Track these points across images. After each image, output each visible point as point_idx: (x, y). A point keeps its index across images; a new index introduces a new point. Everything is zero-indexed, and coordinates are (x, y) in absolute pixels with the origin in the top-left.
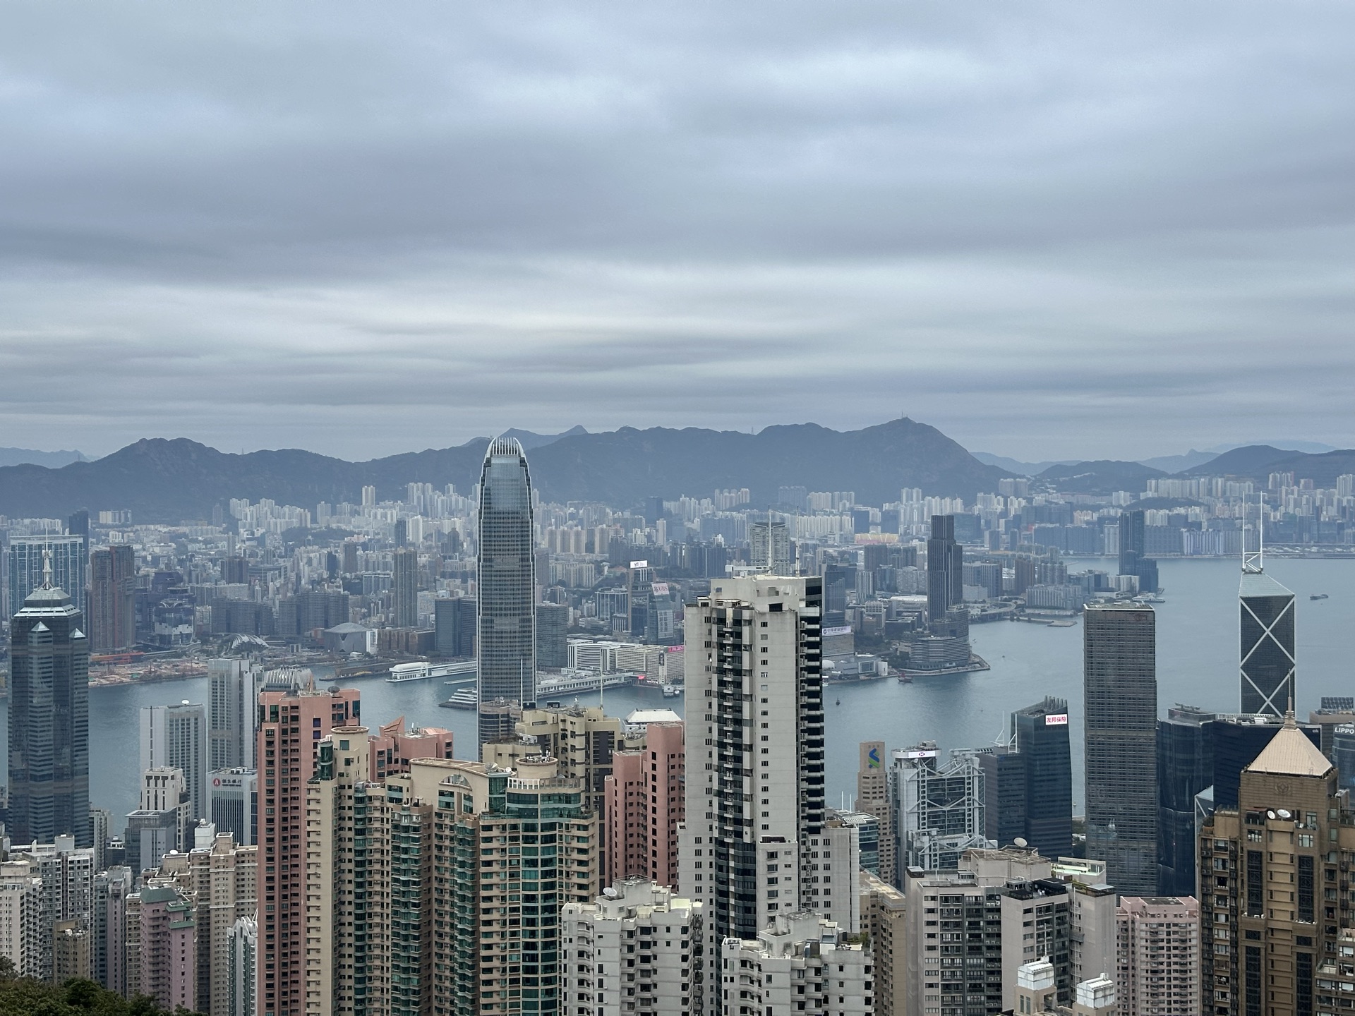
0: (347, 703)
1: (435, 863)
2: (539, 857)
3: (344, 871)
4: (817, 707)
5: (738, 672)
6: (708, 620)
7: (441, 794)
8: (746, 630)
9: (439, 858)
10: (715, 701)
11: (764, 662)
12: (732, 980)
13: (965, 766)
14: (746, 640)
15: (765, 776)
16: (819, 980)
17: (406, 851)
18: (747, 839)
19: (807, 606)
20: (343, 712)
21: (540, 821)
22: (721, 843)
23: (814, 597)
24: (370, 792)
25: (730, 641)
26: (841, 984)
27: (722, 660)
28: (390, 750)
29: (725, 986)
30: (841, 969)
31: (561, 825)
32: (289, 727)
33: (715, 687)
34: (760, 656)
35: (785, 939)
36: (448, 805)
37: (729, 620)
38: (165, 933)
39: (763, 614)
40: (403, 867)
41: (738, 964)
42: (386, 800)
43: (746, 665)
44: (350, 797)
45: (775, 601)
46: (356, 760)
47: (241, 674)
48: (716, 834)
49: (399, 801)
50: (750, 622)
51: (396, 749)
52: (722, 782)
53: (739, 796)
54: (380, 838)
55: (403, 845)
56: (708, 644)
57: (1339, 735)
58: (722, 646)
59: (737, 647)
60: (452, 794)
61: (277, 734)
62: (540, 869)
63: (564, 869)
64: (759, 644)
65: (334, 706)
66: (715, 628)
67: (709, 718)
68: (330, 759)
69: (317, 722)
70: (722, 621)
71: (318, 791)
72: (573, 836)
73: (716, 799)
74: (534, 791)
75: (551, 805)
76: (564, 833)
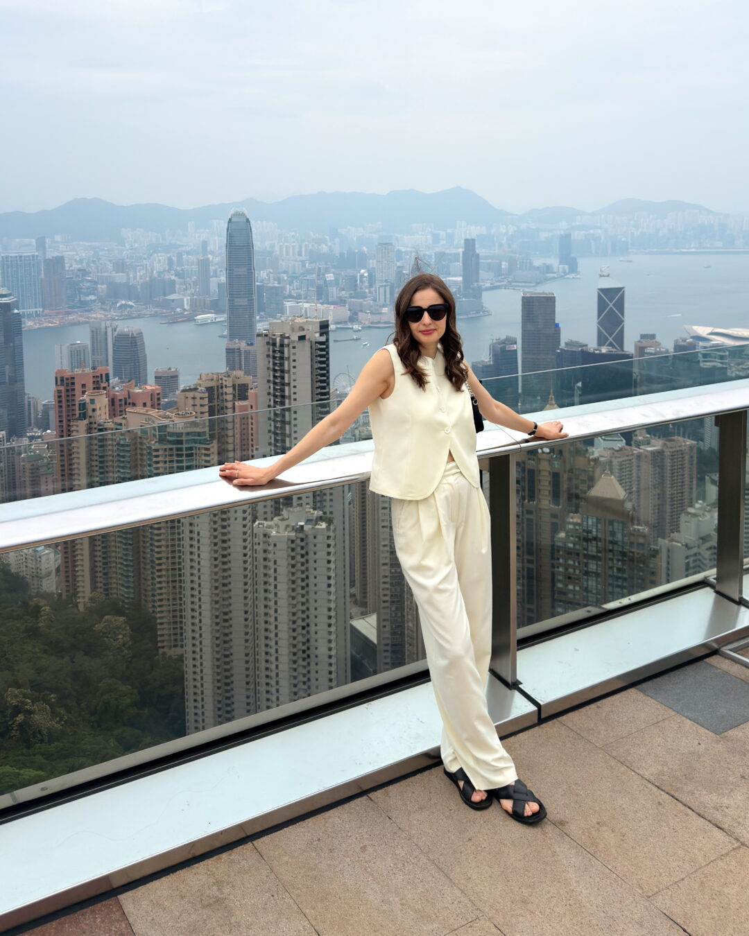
0: (101, 375)
1: (139, 462)
2: (185, 464)
3: (93, 466)
4: (324, 388)
5: (283, 371)
6: (268, 343)
8: (286, 349)
9: (141, 460)
10: (272, 385)
11: (294, 367)
12: (259, 544)
14: (286, 355)
15: (295, 425)
16: (303, 544)
17: (123, 457)
19: (320, 335)
20: (99, 379)
21: (184, 446)
23: (324, 330)
24: (107, 425)
25: (278, 355)
26: (315, 545)
27: (275, 364)
28: (125, 399)
29: (255, 547)
30: (315, 537)
31: (196, 448)
32: (70, 388)
33: (272, 378)
34: (293, 364)
35: (286, 523)
36: (145, 433)
37: (278, 344)
38: (37, 476)
39: (293, 342)
40: (122, 465)
41: (262, 536)
42: (114, 430)
43: (286, 368)
44: (95, 428)
45: (302, 334)
46: (98, 409)
47: (106, 328)
49: (120, 430)
50: (288, 345)
51: (129, 397)
52: (276, 427)
53: (284, 434)
54: (111, 451)
55: (122, 454)
56: (268, 356)
57: (647, 353)
58: (274, 358)
59: (282, 358)
61: (63, 392)
64: (292, 358)
65: (94, 377)
66: (271, 348)
67: (269, 394)
68: (84, 408)
69: (84, 386)
70: (274, 344)
71: (77, 426)
72: (202, 454)
73: (273, 436)
74: (181, 431)
75: (191, 437)
76: (198, 452)
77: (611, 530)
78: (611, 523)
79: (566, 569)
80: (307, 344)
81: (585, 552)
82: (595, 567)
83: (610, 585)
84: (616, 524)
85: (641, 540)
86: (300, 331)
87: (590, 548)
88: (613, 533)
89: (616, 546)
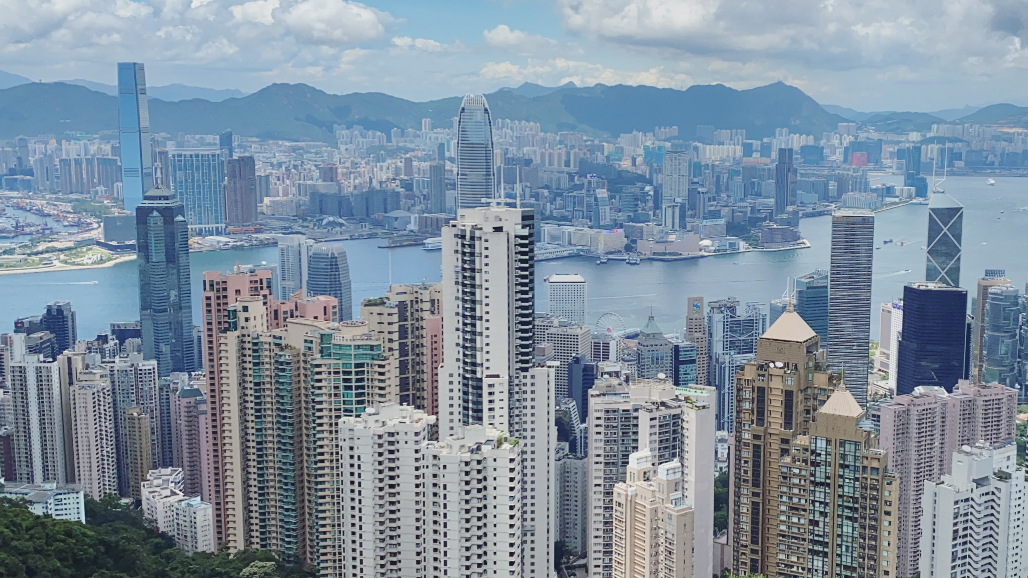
0: (261, 280)
2: (354, 384)
5: (473, 270)
6: (456, 236)
7: (306, 341)
8: (477, 243)
10: (460, 288)
11: (487, 265)
12: (427, 467)
13: (754, 312)
14: (477, 250)
16: (480, 467)
17: (283, 377)
18: (478, 375)
19: (522, 228)
20: (258, 285)
21: (353, 362)
22: (464, 377)
24: (262, 339)
26: (495, 470)
27: (464, 261)
28: (292, 311)
30: (495, 460)
31: (368, 364)
32: (221, 295)
33: (460, 279)
34: (485, 261)
35: (461, 443)
36: (310, 348)
37: (468, 237)
38: (195, 417)
39: (486, 234)
42: (272, 344)
43: (477, 266)
44: (249, 342)
45: (498, 224)
46: (252, 319)
48: (462, 372)
49: (281, 344)
50: (480, 238)
52: (464, 340)
53: (474, 348)
55: (281, 374)
56: (456, 252)
57: (991, 293)
58: (464, 253)
59: (472, 254)
60: (312, 342)
61: (213, 299)
62: (354, 392)
63: (370, 392)
64: (484, 253)
65: (251, 282)
66: (460, 241)
67: (457, 298)
68: (235, 318)
69: (238, 292)
70: (463, 237)
72: (375, 372)
73: (461, 350)
74: (349, 343)
75: (361, 351)
76: (370, 370)
77: (842, 452)
78: (843, 443)
79: (791, 498)
80: (502, 236)
81: (812, 479)
82: (822, 495)
83: (839, 516)
84: (847, 446)
85: (875, 464)
86: (496, 221)
87: (818, 474)
88: (844, 457)
89: (847, 471)
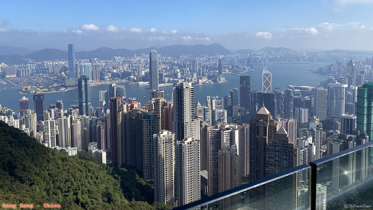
2: (151, 125)
5: (181, 97)
14: (182, 92)
15: (185, 113)
17: (132, 123)
18: (182, 122)
21: (151, 119)
22: (178, 123)
23: (193, 85)
32: (114, 103)
33: (178, 99)
34: (184, 95)
37: (180, 89)
44: (123, 114)
45: (187, 86)
46: (124, 109)
48: (178, 121)
53: (181, 116)
54: (128, 121)
56: (177, 93)
66: (177, 90)
68: (120, 109)
71: (118, 114)
73: (178, 116)
74: (150, 115)
75: (153, 117)
78: (283, 141)
80: (188, 89)
81: (275, 150)
82: (278, 154)
83: (282, 159)
88: (283, 144)
89: (284, 148)
